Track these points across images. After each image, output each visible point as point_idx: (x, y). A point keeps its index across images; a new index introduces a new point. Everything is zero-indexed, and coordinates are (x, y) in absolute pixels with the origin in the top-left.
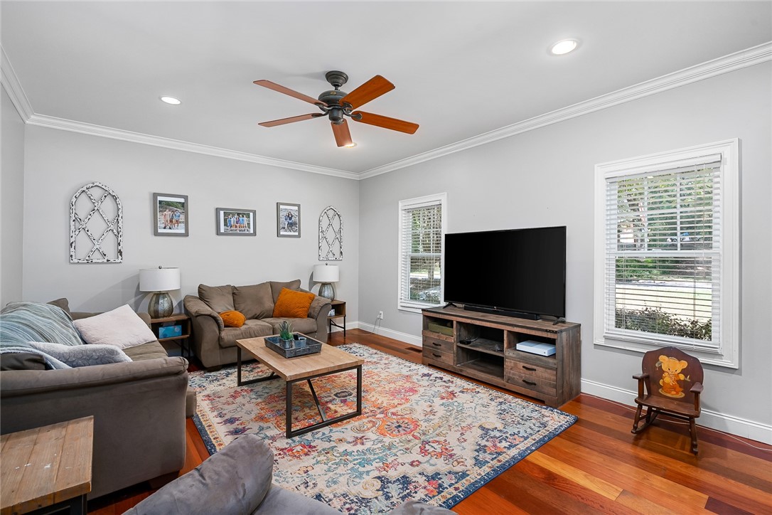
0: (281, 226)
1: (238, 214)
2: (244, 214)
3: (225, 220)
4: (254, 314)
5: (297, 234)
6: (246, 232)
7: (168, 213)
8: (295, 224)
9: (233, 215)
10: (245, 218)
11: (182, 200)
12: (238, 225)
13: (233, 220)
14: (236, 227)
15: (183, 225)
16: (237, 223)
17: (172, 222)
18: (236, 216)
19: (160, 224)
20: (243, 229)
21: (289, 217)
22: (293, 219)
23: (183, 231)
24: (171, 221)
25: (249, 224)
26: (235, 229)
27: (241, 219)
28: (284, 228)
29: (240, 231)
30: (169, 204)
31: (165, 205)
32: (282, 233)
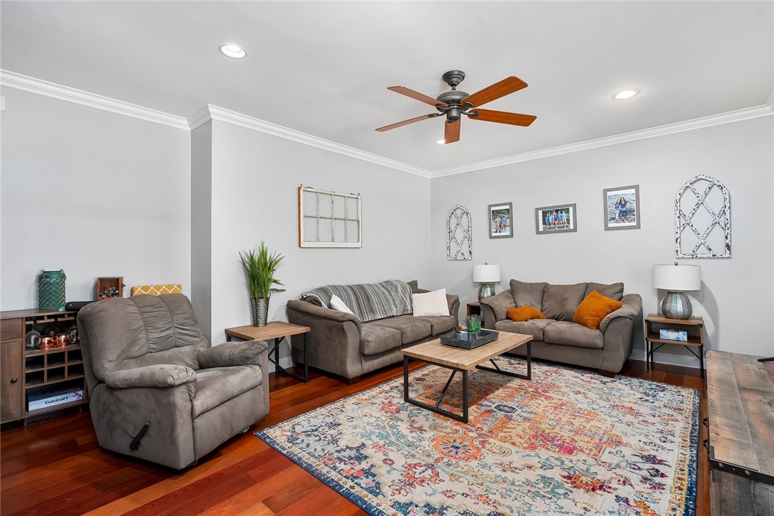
0: (609, 217)
1: (557, 211)
2: (563, 210)
3: (544, 219)
4: (553, 314)
5: (634, 224)
6: (565, 228)
7: (498, 219)
8: (631, 211)
9: (551, 212)
10: (564, 214)
11: (507, 207)
12: (556, 222)
13: (551, 218)
14: (555, 224)
15: (508, 228)
16: (556, 220)
17: (502, 227)
18: (554, 213)
19: (493, 230)
20: (562, 225)
21: (622, 203)
22: (628, 206)
23: (509, 233)
24: (500, 226)
25: (568, 220)
26: (553, 226)
27: (559, 215)
28: (614, 219)
29: (559, 228)
30: (498, 212)
31: (496, 213)
32: (611, 225)
